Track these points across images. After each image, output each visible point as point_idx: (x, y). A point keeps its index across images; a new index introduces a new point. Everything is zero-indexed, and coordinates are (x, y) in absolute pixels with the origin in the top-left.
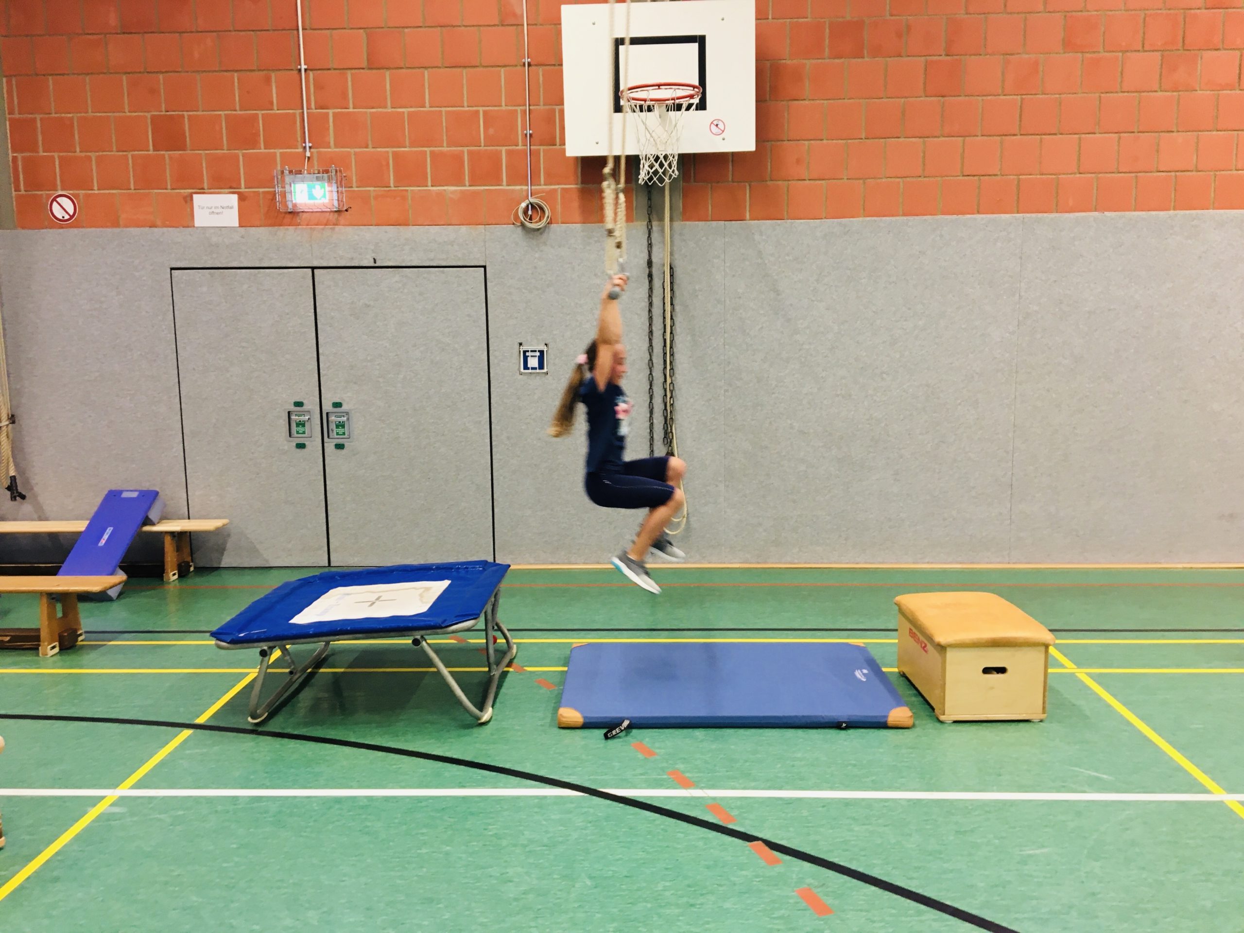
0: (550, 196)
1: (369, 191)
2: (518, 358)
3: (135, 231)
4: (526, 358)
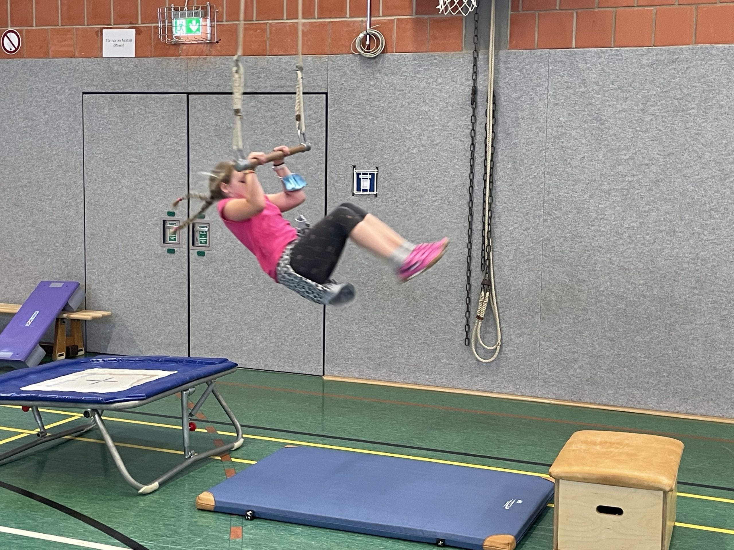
1: (236, 24)
2: (351, 180)
3: (59, 61)
4: (359, 180)
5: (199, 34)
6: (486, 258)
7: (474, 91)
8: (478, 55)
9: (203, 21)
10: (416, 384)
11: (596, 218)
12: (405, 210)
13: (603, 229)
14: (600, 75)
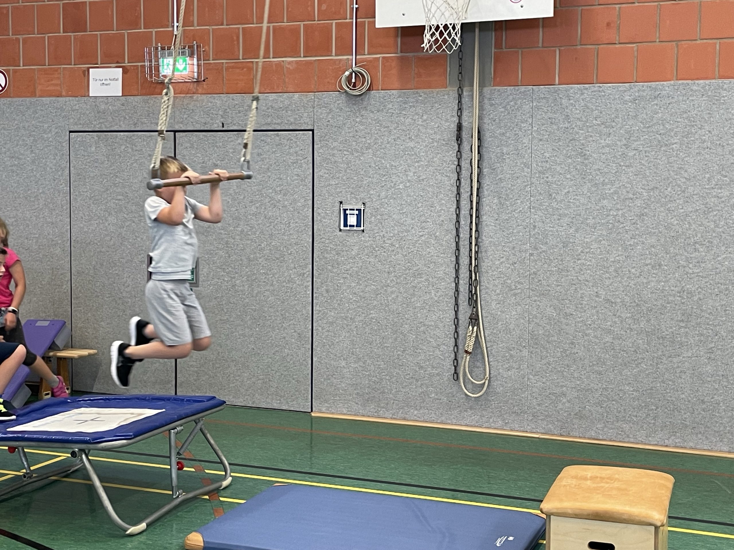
1: (223, 63)
2: (338, 216)
3: (46, 100)
4: (346, 216)
5: (185, 73)
6: (473, 292)
7: (460, 127)
8: (462, 92)
9: (190, 60)
10: (405, 419)
11: (582, 252)
12: (392, 245)
13: (588, 263)
14: (584, 111)
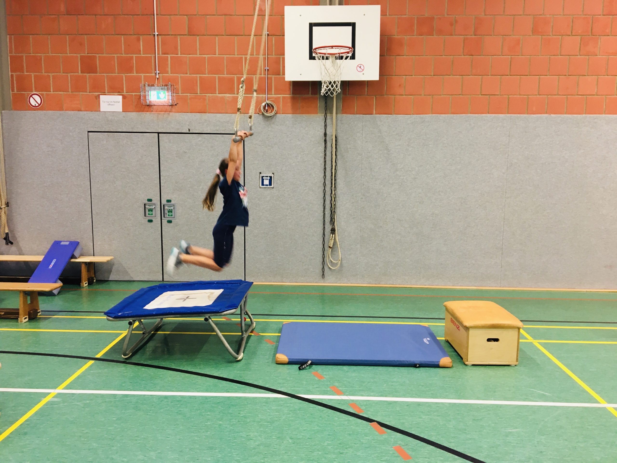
0: (277, 100)
1: (187, 95)
2: (259, 180)
3: (71, 113)
4: (263, 180)
5: (166, 100)
6: (333, 218)
7: (325, 135)
8: (327, 117)
9: (167, 93)
12: (289, 195)
14: (388, 128)
